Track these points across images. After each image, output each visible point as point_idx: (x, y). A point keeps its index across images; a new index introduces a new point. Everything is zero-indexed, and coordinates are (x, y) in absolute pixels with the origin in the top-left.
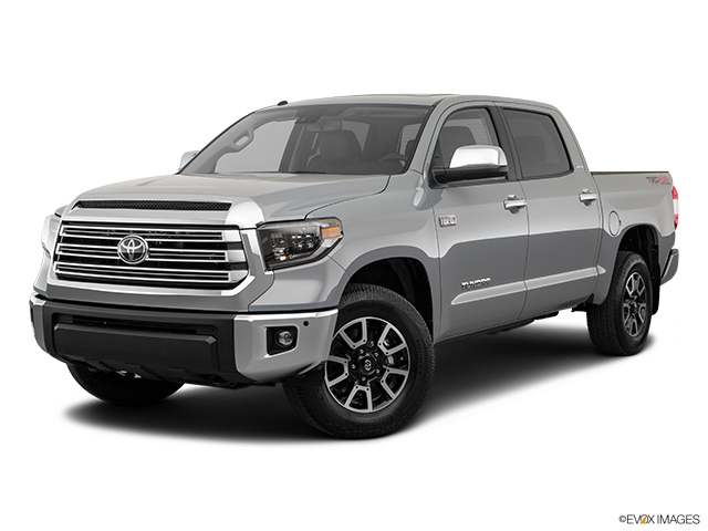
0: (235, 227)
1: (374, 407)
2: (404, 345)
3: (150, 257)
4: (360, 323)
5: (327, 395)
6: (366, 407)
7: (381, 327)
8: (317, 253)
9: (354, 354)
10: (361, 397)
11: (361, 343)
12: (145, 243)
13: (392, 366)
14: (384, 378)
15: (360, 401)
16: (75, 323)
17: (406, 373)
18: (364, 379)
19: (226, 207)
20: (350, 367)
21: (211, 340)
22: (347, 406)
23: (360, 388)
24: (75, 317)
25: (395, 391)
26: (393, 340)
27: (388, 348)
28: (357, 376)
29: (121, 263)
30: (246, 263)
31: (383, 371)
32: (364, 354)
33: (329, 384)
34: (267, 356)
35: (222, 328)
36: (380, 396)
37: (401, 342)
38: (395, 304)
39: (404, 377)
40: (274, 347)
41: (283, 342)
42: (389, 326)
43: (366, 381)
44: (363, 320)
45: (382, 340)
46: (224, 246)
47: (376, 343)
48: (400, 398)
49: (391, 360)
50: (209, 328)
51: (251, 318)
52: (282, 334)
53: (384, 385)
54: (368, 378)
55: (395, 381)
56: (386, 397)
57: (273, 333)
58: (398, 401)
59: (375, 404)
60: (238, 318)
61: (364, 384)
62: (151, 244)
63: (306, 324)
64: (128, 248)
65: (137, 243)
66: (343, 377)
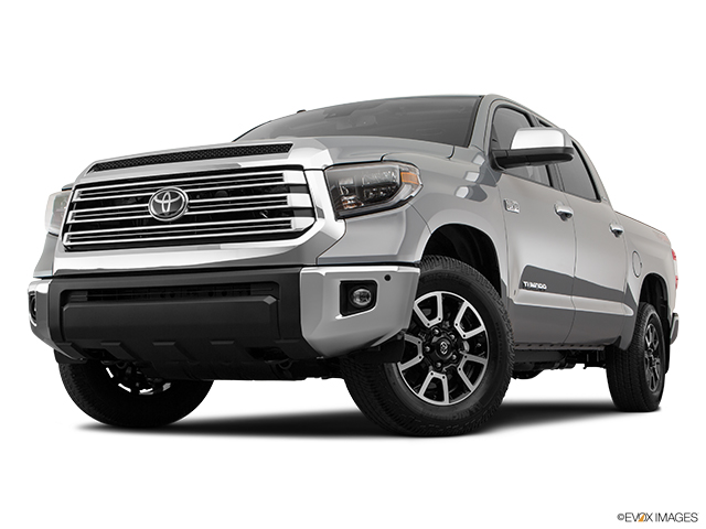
0: (299, 168)
1: (451, 399)
2: (482, 328)
3: (190, 210)
4: (435, 298)
5: (399, 380)
6: (442, 399)
7: (458, 304)
8: (396, 200)
9: (429, 333)
11: (436, 321)
12: (184, 194)
13: (468, 352)
14: (461, 366)
15: (435, 391)
16: (90, 299)
17: (484, 362)
18: (439, 364)
19: (285, 148)
20: (424, 349)
21: (270, 300)
22: (421, 395)
23: (437, 375)
24: (90, 291)
25: (473, 381)
26: (470, 322)
27: (465, 330)
28: (432, 359)
29: (152, 221)
30: (312, 209)
31: (460, 357)
32: (439, 335)
33: (403, 367)
34: (340, 317)
36: (458, 388)
37: (479, 325)
39: (482, 365)
40: (347, 307)
41: (357, 301)
42: (466, 304)
43: (442, 367)
44: (439, 295)
45: (459, 320)
47: (452, 323)
48: (480, 391)
49: (467, 346)
50: (269, 286)
51: (323, 271)
52: (358, 292)
53: (461, 373)
54: (444, 364)
55: (473, 370)
56: (463, 388)
58: (477, 394)
59: (453, 396)
60: (304, 271)
61: (439, 371)
62: (192, 196)
63: (388, 278)
64: (163, 202)
65: (174, 195)
66: (416, 360)
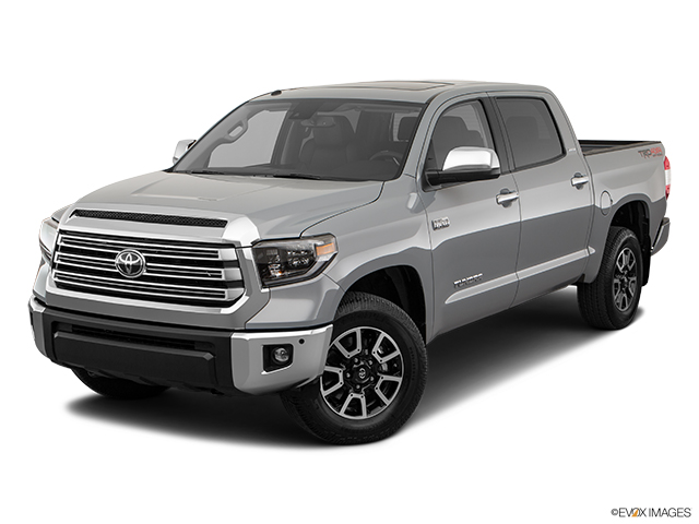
0: (230, 245)
1: (368, 413)
2: (398, 353)
3: (148, 271)
4: (355, 333)
5: (323, 404)
6: (361, 414)
7: (375, 336)
8: (312, 270)
9: (349, 364)
10: (356, 404)
11: (355, 352)
12: (142, 257)
13: (385, 373)
14: (378, 385)
15: (355, 408)
16: (74, 332)
17: (399, 380)
18: (358, 387)
19: (222, 224)
20: (344, 375)
21: (208, 356)
22: (342, 413)
23: (355, 396)
24: (74, 326)
25: (388, 397)
26: (387, 348)
27: (382, 356)
28: (351, 383)
29: (117, 275)
30: (242, 281)
31: (377, 379)
32: (359, 363)
33: (325, 393)
34: (264, 373)
35: (219, 345)
36: (374, 402)
37: (394, 350)
38: (390, 313)
39: (397, 383)
40: (270, 362)
41: (279, 358)
42: (383, 334)
43: (361, 389)
44: (358, 330)
45: (377, 348)
46: (221, 264)
47: (370, 352)
48: (394, 404)
49: (385, 368)
50: (206, 345)
51: (248, 336)
52: (279, 351)
53: (378, 392)
54: (362, 385)
55: (389, 388)
56: (380, 403)
57: (269, 350)
58: (392, 407)
59: (369, 410)
60: (234, 336)
61: (358, 392)
62: (148, 259)
63: (302, 341)
64: (126, 262)
65: (135, 258)
66: (338, 386)
